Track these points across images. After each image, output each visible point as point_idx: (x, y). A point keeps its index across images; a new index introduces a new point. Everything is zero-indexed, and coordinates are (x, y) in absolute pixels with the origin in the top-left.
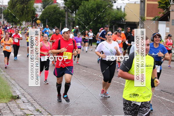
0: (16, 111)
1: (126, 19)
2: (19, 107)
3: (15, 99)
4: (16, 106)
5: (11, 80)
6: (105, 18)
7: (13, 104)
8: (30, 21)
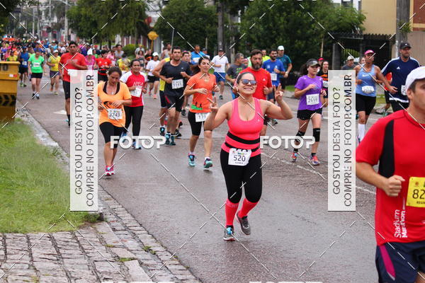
0: (95, 251)
1: (364, 29)
2: (102, 241)
3: (93, 222)
4: (96, 239)
6: (313, 26)
7: (87, 235)
8: (134, 34)
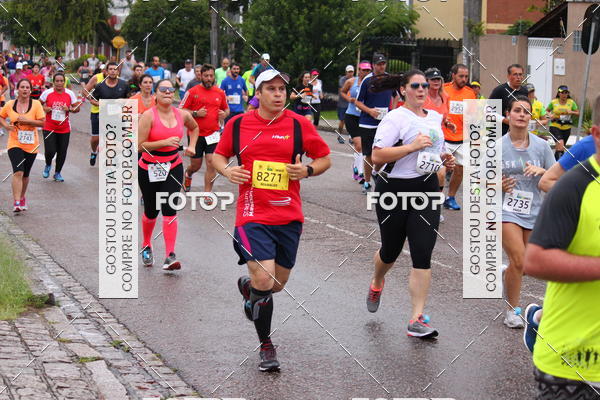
0: (44, 348)
1: (417, 32)
2: (53, 333)
3: (40, 307)
4: (44, 332)
5: (24, 243)
6: (345, 27)
7: (32, 326)
8: (92, 40)
